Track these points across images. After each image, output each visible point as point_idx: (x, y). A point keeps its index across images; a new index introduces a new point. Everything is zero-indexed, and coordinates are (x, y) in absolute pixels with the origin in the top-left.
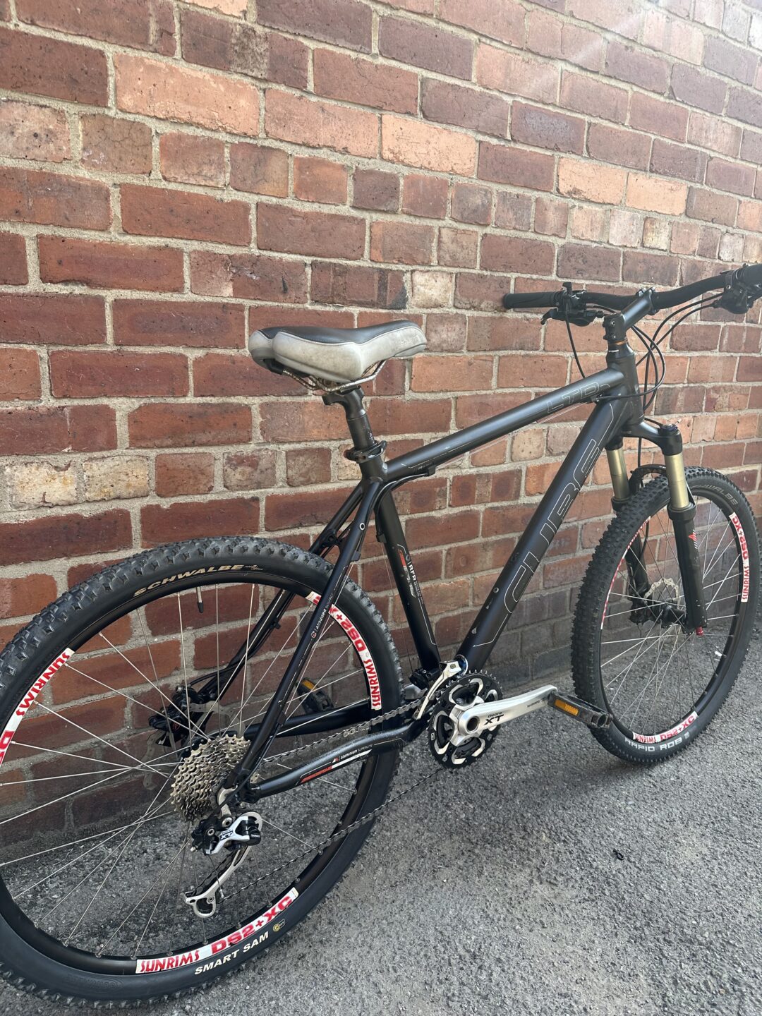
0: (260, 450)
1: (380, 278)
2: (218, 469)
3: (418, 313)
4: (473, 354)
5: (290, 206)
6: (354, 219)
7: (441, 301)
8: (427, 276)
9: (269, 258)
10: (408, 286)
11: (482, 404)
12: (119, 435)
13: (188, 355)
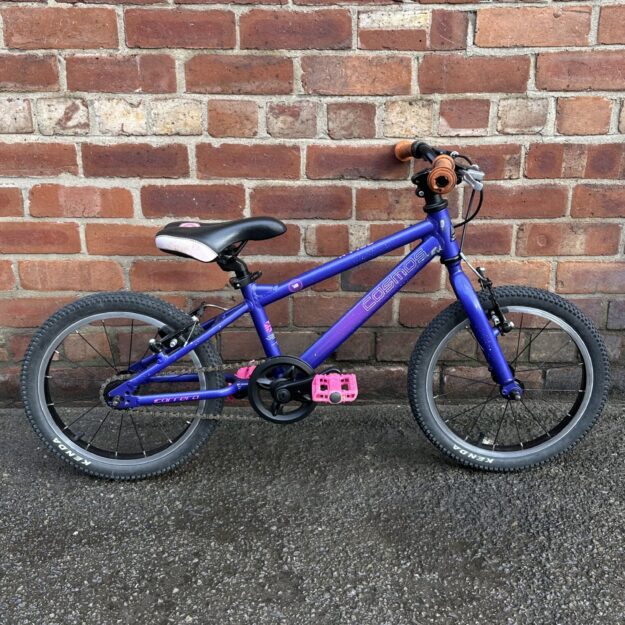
0: (300, 102)
2: (261, 116)
4: (561, 5)
11: (573, 62)
12: (178, 81)
13: (235, 11)
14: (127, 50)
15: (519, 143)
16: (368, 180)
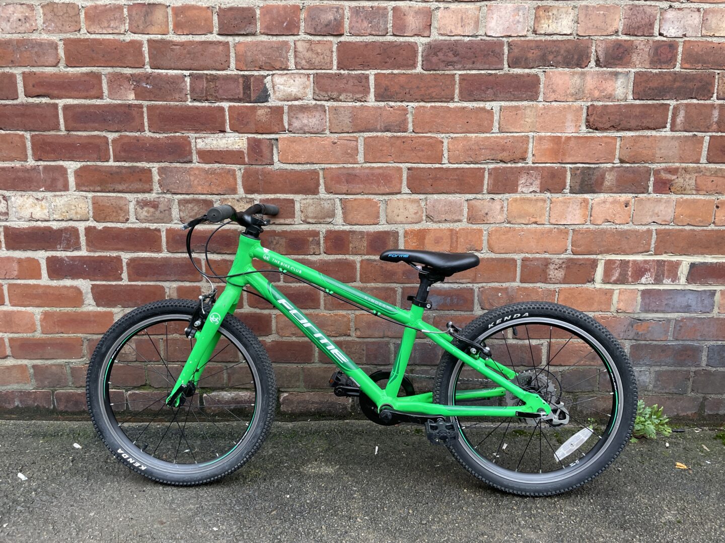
0: (159, 198)
1: (244, 82)
2: (132, 207)
3: (280, 105)
4: (336, 135)
5: (171, 39)
6: (220, 42)
7: (300, 95)
8: (285, 78)
9: (159, 74)
10: (269, 86)
11: (349, 175)
12: (70, 184)
13: (108, 136)
14: (34, 162)
15: (317, 229)
16: (213, 253)
